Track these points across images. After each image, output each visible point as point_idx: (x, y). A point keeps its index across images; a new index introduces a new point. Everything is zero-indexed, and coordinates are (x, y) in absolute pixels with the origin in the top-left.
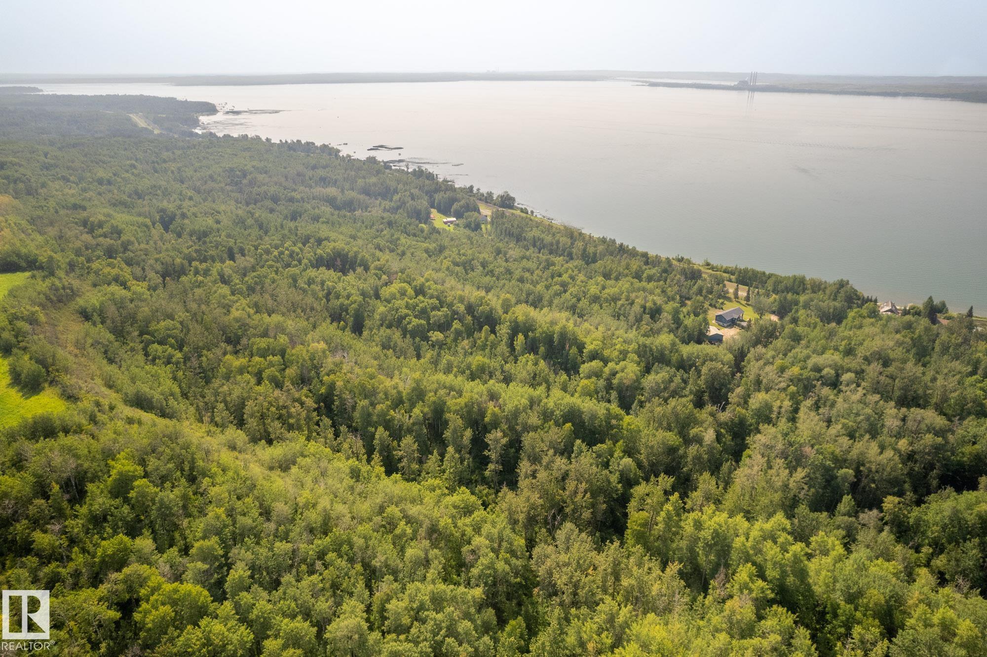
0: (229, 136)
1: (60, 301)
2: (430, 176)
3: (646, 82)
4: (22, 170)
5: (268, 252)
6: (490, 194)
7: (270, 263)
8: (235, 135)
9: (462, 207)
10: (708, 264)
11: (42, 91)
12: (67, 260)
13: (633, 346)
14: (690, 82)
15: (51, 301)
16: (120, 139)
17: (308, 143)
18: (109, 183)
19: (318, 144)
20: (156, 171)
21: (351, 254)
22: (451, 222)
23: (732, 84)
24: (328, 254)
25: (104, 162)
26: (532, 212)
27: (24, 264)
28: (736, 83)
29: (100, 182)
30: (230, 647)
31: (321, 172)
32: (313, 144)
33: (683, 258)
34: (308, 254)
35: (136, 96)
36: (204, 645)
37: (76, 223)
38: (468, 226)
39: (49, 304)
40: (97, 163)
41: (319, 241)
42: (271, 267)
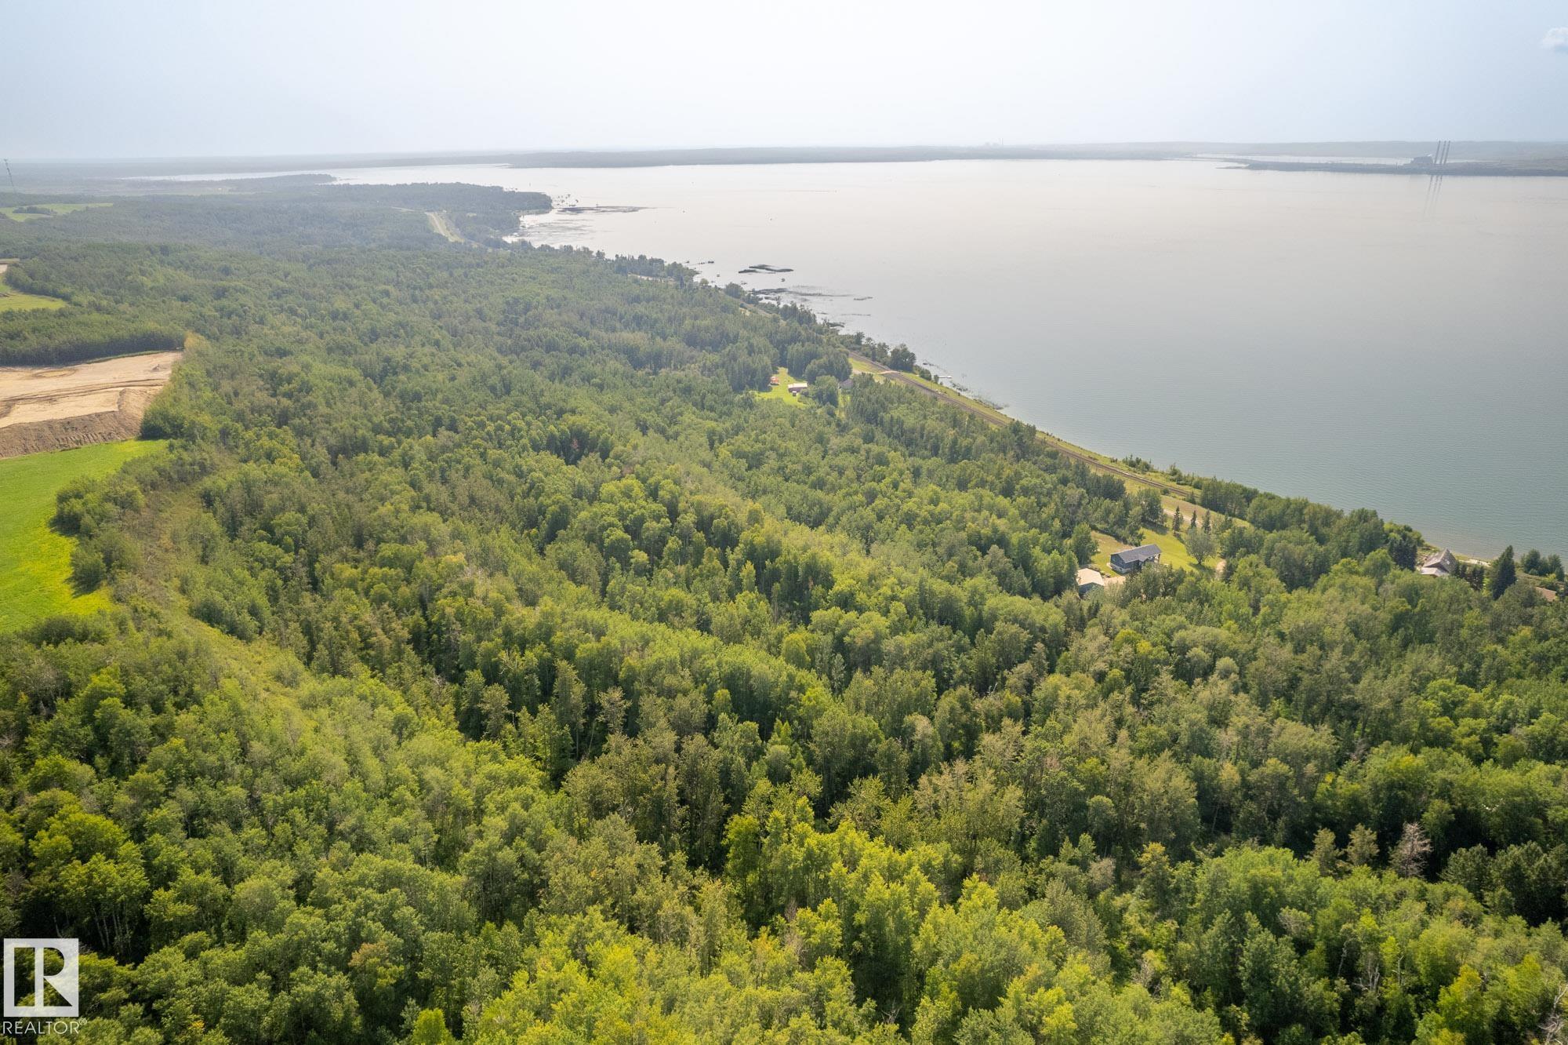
0: (548, 247)
1: (182, 480)
2: (806, 318)
3: (1245, 162)
4: (243, 299)
5: (481, 425)
6: (883, 347)
7: (478, 441)
8: (557, 247)
9: (820, 367)
10: (1175, 472)
11: (334, 179)
12: (220, 426)
13: (909, 591)
14: (1323, 160)
15: (170, 479)
16: (392, 252)
17: (653, 261)
18: (345, 317)
19: (668, 261)
20: (415, 301)
21: (592, 434)
22: (798, 390)
23: (1401, 162)
24: (563, 432)
25: (351, 288)
26: (937, 378)
27: (169, 430)
28: (1408, 161)
29: (335, 316)
30: (110, 890)
31: (640, 309)
32: (661, 262)
33: (1138, 461)
34: (538, 429)
35: (451, 185)
36: (82, 883)
37: (261, 376)
38: (818, 397)
39: (166, 482)
40: (342, 288)
41: (560, 413)
42: (477, 446)
